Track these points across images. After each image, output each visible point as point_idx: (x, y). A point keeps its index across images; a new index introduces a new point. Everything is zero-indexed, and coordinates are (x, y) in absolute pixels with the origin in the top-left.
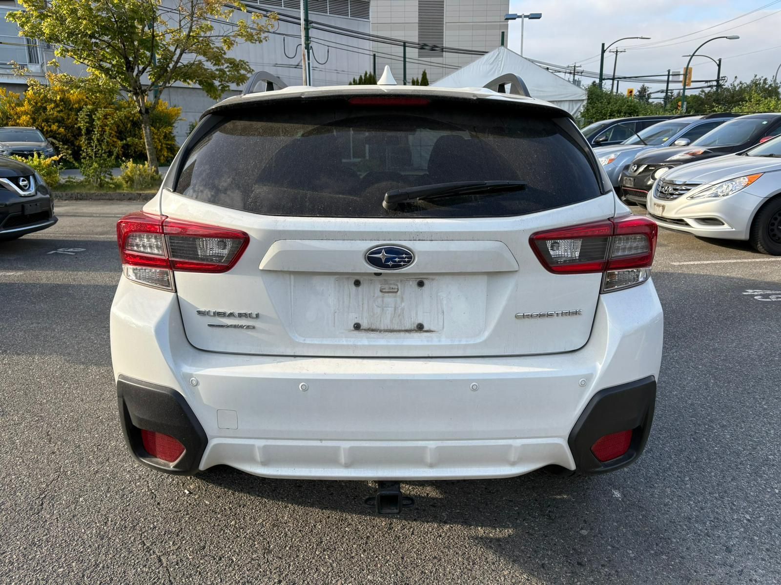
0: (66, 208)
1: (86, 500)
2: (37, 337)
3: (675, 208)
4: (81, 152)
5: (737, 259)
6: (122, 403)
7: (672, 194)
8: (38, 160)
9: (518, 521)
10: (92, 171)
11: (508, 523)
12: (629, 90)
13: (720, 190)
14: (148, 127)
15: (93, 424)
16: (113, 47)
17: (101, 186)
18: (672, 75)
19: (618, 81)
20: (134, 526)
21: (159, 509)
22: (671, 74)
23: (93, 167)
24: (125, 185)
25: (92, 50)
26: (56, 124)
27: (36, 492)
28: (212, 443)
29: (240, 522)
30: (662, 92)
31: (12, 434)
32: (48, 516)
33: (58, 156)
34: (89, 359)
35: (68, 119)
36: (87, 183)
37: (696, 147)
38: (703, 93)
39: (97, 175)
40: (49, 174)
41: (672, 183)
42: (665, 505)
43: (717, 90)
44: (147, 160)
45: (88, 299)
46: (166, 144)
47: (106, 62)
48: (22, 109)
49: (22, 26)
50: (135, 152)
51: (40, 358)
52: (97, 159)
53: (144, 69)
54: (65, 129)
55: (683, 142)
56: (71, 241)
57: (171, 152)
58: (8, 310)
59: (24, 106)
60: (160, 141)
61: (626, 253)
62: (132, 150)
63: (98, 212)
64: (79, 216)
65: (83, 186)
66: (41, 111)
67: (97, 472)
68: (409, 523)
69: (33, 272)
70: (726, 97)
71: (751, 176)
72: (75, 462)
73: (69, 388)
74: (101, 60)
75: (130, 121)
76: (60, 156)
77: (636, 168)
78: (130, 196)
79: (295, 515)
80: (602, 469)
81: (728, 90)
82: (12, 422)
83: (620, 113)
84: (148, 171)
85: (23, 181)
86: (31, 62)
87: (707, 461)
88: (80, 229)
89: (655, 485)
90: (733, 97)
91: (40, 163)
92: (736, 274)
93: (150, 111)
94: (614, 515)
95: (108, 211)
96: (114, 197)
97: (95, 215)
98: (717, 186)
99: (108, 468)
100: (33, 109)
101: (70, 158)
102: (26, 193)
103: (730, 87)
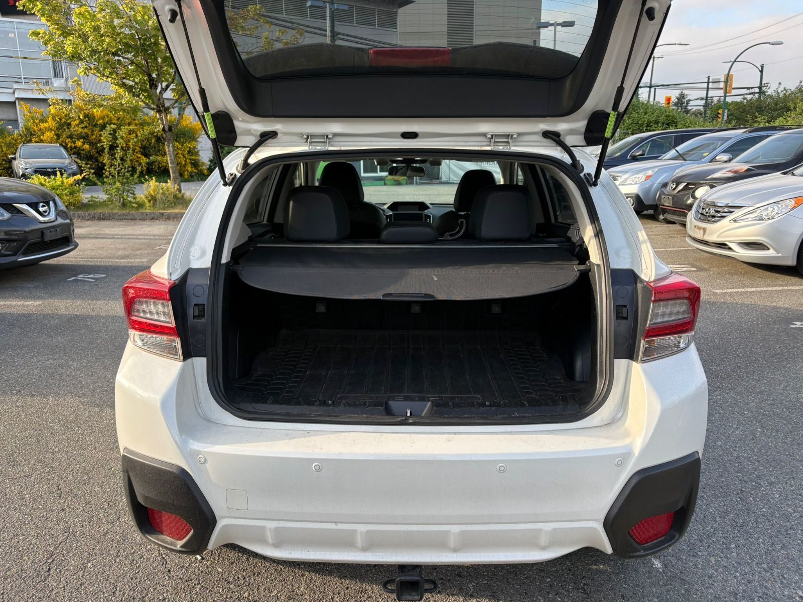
0: (88, 229)
1: (94, 566)
2: (52, 376)
3: (718, 231)
4: (104, 171)
5: (783, 286)
6: (127, 478)
7: (714, 217)
8: (61, 179)
9: (550, 596)
10: (115, 190)
11: (539, 598)
12: (666, 98)
13: (764, 213)
14: (171, 145)
15: (105, 476)
16: (136, 64)
17: (124, 205)
18: (712, 82)
19: (655, 89)
20: (143, 597)
21: (169, 577)
22: (711, 80)
23: (116, 186)
24: (147, 204)
25: (115, 68)
26: (82, 140)
27: (44, 556)
28: (220, 524)
29: (254, 593)
30: (702, 99)
31: (21, 487)
32: (55, 584)
33: (81, 175)
34: (104, 401)
35: (93, 135)
36: (110, 203)
37: (739, 165)
38: (745, 101)
39: (120, 194)
40: (72, 193)
41: (714, 205)
42: (709, 578)
43: (760, 97)
44: (170, 179)
45: (106, 331)
46: (190, 159)
47: (130, 80)
48: (46, 125)
49: (46, 44)
50: (159, 168)
51: (54, 399)
52: (120, 178)
53: (167, 86)
54: (90, 145)
55: (725, 157)
56: (92, 266)
57: (195, 167)
58: (25, 344)
59: (48, 122)
60: (184, 157)
61: (666, 319)
62: (156, 166)
63: (120, 233)
64: (100, 238)
65: (105, 205)
66: (65, 127)
67: (107, 533)
68: (432, 596)
69: (52, 301)
70: (769, 104)
71: (797, 199)
72: (85, 521)
73: (82, 434)
74: (124, 78)
75: (155, 136)
76: (83, 175)
77: (674, 186)
78: (152, 216)
79: (312, 585)
80: (642, 553)
81: (771, 96)
82: (23, 474)
83: (658, 124)
84: (170, 190)
85: (43, 206)
86: (55, 76)
87: (755, 525)
88: (101, 252)
89: (699, 553)
90: (776, 104)
91: (62, 182)
92: (783, 303)
93: (173, 129)
94: (654, 590)
95: (130, 232)
96: (136, 217)
97: (116, 237)
98: (762, 208)
99: (118, 528)
100: (57, 125)
101: (93, 178)
102: (46, 219)
103: (774, 94)
